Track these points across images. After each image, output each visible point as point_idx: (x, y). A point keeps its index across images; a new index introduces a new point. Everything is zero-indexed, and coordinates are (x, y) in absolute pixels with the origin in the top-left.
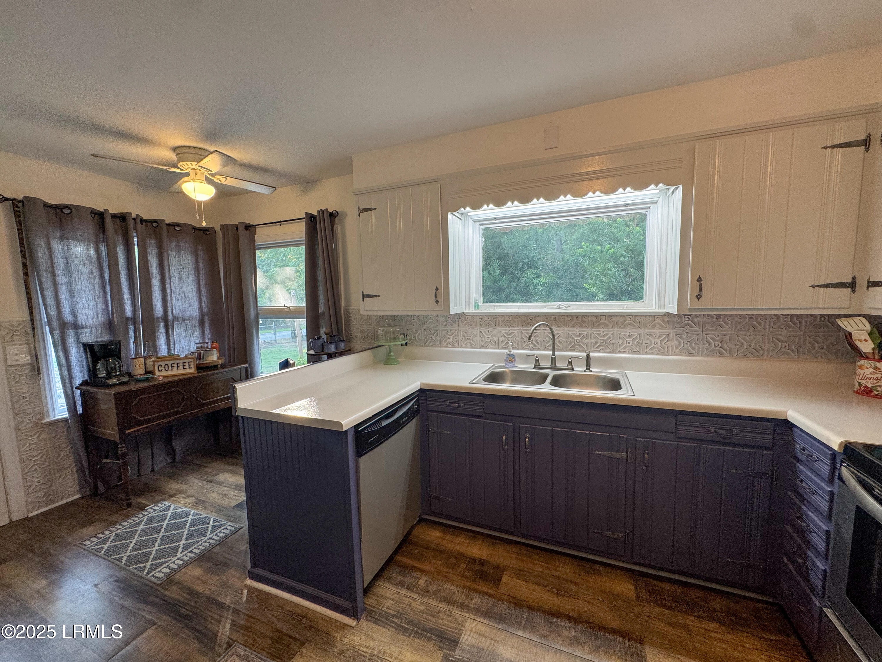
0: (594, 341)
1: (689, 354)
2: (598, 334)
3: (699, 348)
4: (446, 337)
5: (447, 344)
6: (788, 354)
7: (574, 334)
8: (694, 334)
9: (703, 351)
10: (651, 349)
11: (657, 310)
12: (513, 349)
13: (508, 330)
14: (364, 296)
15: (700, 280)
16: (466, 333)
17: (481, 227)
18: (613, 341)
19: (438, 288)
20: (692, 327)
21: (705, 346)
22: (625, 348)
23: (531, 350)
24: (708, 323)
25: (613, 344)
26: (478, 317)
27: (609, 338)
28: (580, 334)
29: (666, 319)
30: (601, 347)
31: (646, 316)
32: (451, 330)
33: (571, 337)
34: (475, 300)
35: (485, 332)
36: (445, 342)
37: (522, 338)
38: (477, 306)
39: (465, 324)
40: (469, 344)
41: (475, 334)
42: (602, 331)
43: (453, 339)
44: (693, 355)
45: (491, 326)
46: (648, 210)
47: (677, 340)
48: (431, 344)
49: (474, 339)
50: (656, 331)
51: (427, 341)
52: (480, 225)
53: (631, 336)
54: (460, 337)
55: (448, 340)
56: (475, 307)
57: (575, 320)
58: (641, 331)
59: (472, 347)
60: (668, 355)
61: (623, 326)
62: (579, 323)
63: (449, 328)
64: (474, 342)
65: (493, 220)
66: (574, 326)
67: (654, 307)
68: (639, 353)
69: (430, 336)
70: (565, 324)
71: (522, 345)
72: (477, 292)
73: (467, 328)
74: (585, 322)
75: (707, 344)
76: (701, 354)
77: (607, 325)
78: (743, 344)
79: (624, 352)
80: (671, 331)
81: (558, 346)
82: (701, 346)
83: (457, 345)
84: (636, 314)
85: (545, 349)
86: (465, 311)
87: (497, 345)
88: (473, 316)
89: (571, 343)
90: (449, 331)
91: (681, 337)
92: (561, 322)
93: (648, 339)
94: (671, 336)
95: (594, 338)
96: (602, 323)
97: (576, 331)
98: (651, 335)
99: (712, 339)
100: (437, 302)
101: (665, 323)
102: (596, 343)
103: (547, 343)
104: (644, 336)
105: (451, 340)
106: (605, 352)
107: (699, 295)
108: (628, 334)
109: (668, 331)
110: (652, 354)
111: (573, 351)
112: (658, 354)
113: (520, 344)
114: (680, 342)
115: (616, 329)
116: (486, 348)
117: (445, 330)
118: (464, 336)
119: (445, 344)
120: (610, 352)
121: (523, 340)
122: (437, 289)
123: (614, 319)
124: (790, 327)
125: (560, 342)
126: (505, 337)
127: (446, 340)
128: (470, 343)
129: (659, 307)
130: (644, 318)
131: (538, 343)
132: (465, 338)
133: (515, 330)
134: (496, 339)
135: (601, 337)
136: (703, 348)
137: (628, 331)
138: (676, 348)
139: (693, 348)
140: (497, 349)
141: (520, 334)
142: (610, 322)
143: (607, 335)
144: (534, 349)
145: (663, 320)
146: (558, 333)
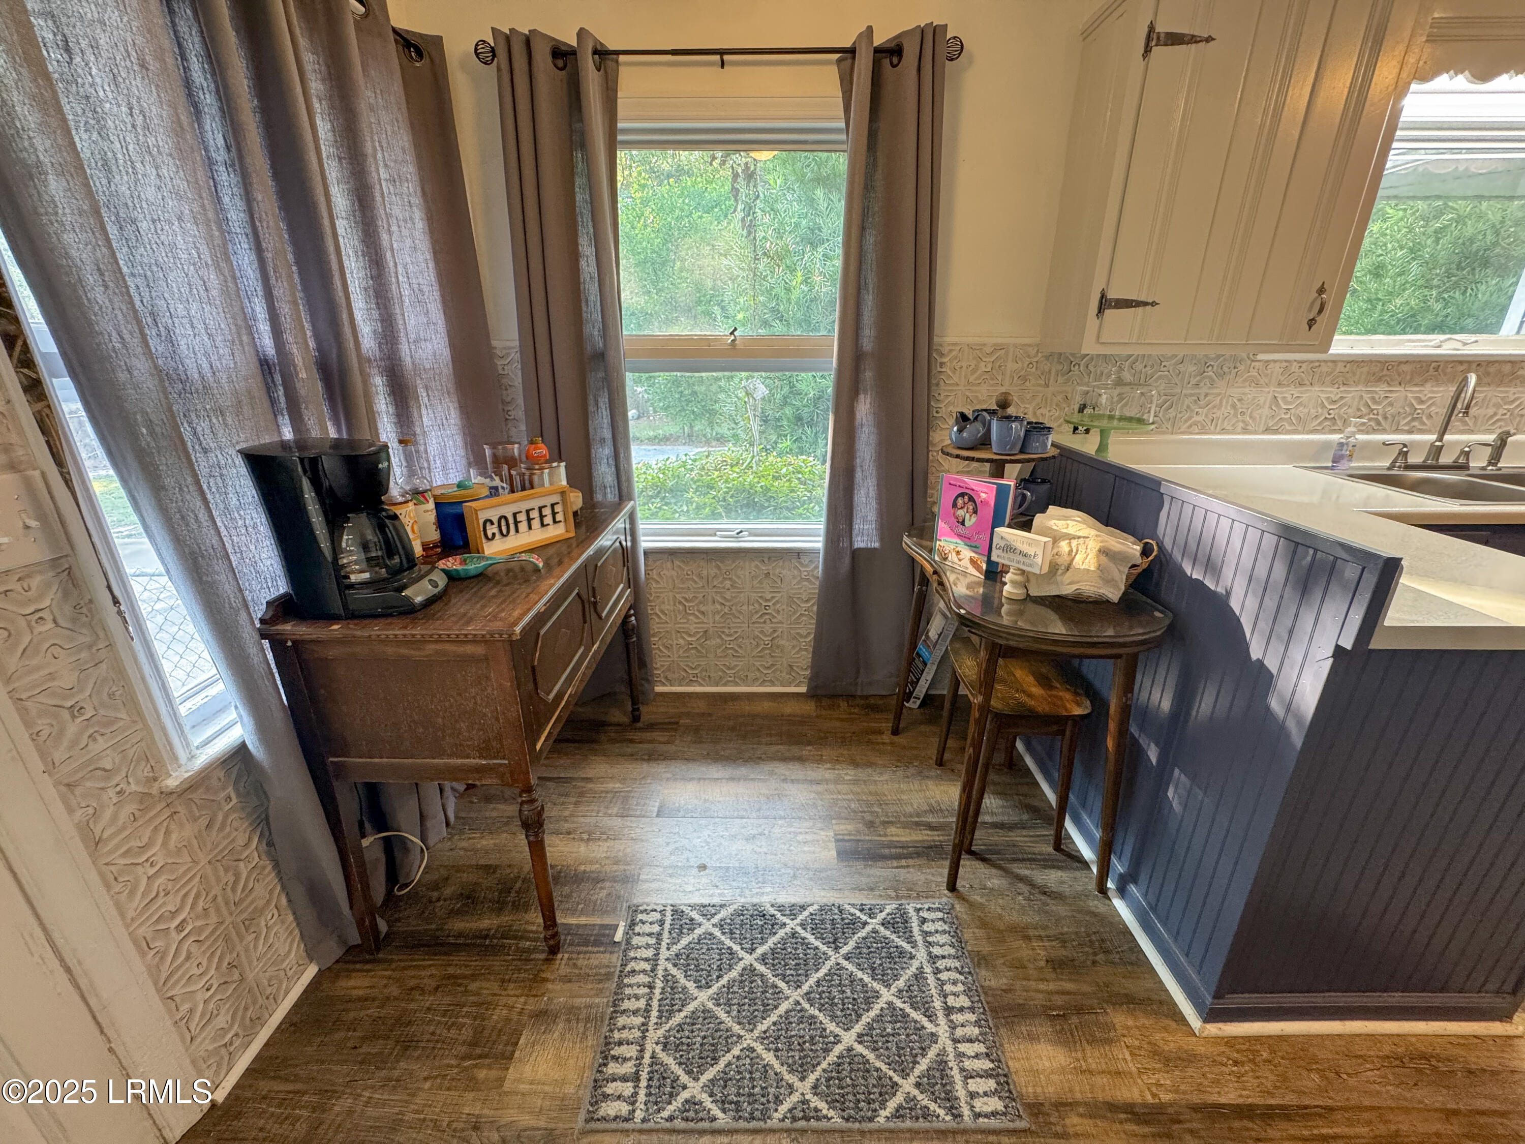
0: (1491, 412)
2: (1503, 398)
14: (1104, 304)
16: (1239, 400)
19: (1326, 285)
30: (1500, 424)
35: (1284, 398)
36: (1186, 421)
37: (1358, 410)
40: (1241, 425)
42: (1513, 391)
43: (1206, 415)
45: (1302, 384)
49: (1255, 414)
54: (1224, 411)
55: (1195, 418)
59: (1245, 431)
64: (1254, 420)
73: (1247, 390)
83: (1212, 428)
87: (1300, 424)
90: (1202, 397)
96: (1517, 377)
100: (1312, 323)
102: (1493, 415)
105: (1201, 418)
116: (1276, 432)
117: (1192, 395)
118: (1234, 406)
119: (1185, 426)
122: (1321, 290)
126: (1323, 406)
127: (1190, 418)
128: (1243, 421)
131: (1386, 418)
132: (1235, 415)
133: (1349, 392)
134: (1302, 411)
135: (1507, 403)
140: (1299, 433)
144: (1375, 431)
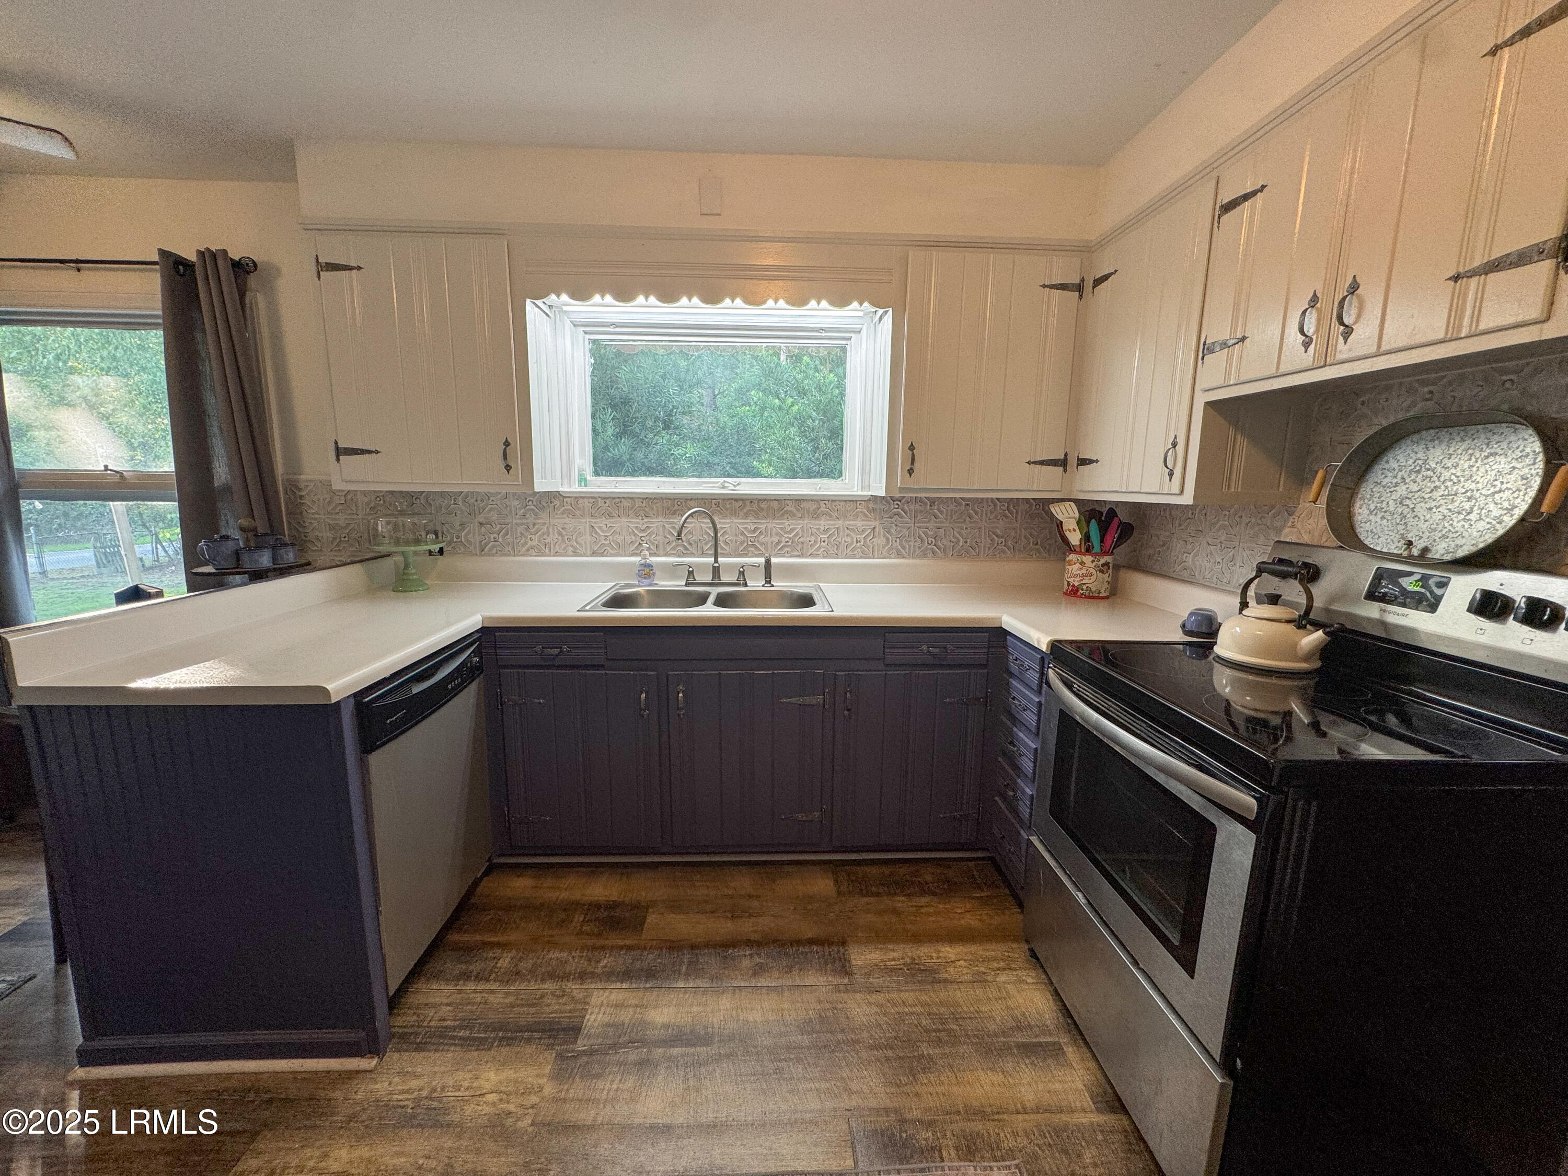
0: (776, 539)
1: (900, 555)
2: (781, 529)
3: (910, 546)
4: (526, 537)
5: (528, 550)
6: (1004, 552)
7: (746, 528)
8: (904, 527)
9: (915, 551)
10: (853, 550)
11: (860, 493)
12: (651, 555)
13: (641, 523)
14: (340, 452)
15: (912, 448)
16: (563, 529)
17: (588, 336)
18: (802, 540)
19: (509, 440)
20: (902, 517)
21: (917, 544)
22: (818, 549)
23: (679, 556)
24: (921, 512)
25: (802, 543)
26: (586, 501)
27: (797, 534)
28: (756, 529)
29: (871, 505)
30: (787, 549)
31: (846, 501)
32: (534, 524)
33: (743, 534)
34: (579, 471)
35: (600, 528)
36: (523, 545)
37: (665, 537)
38: (583, 480)
39: (563, 513)
40: (571, 549)
41: (582, 531)
42: (787, 523)
43: (539, 541)
44: (904, 557)
45: (611, 517)
46: (848, 342)
47: (884, 536)
48: (494, 551)
49: (579, 540)
50: (859, 523)
51: (486, 544)
52: (586, 333)
53: (826, 531)
54: (553, 537)
55: (530, 543)
56: (580, 482)
57: (748, 508)
58: (840, 523)
59: (575, 554)
60: (874, 558)
61: (816, 515)
62: (754, 511)
63: (531, 519)
64: (580, 545)
65: (609, 326)
66: (746, 516)
67: (856, 489)
68: (837, 556)
69: (492, 536)
70: (734, 513)
71: (665, 549)
72: (582, 454)
73: (567, 520)
74: (762, 509)
75: (919, 541)
76: (912, 555)
77: (794, 515)
78: (959, 541)
79: (817, 556)
80: (877, 523)
81: (722, 548)
82: (912, 544)
83: (547, 551)
84: (831, 498)
85: (703, 554)
86: (560, 489)
87: (621, 549)
88: (577, 498)
89: (742, 543)
90: (531, 527)
91: (888, 532)
92: (727, 509)
93: (848, 535)
94: (877, 529)
95: (777, 534)
96: (787, 512)
97: (750, 523)
98: (854, 531)
99: (925, 533)
100: (508, 468)
101: (870, 512)
102: (779, 542)
103: (706, 544)
104: (844, 530)
105: (535, 543)
106: (792, 557)
107: (911, 469)
108: (822, 528)
109: (873, 524)
110: (854, 557)
111: (745, 556)
112: (861, 557)
113: (661, 546)
114: (888, 539)
115: (806, 521)
116: (602, 555)
117: (522, 524)
118: (560, 534)
119: (524, 549)
120: (798, 556)
121: (667, 540)
122: (507, 444)
123: (804, 505)
124: (1007, 517)
125: (726, 543)
126: (635, 535)
127: (526, 543)
128: (572, 546)
129: (862, 489)
130: (843, 503)
131: (691, 544)
132: (563, 540)
133: (652, 523)
134: (620, 539)
135: (786, 533)
136: (915, 546)
137: (823, 523)
138: (884, 547)
139: (904, 548)
140: (621, 556)
141: (661, 529)
142: (798, 510)
143: (795, 529)
144: (684, 555)
145: (868, 508)
146: (722, 528)
